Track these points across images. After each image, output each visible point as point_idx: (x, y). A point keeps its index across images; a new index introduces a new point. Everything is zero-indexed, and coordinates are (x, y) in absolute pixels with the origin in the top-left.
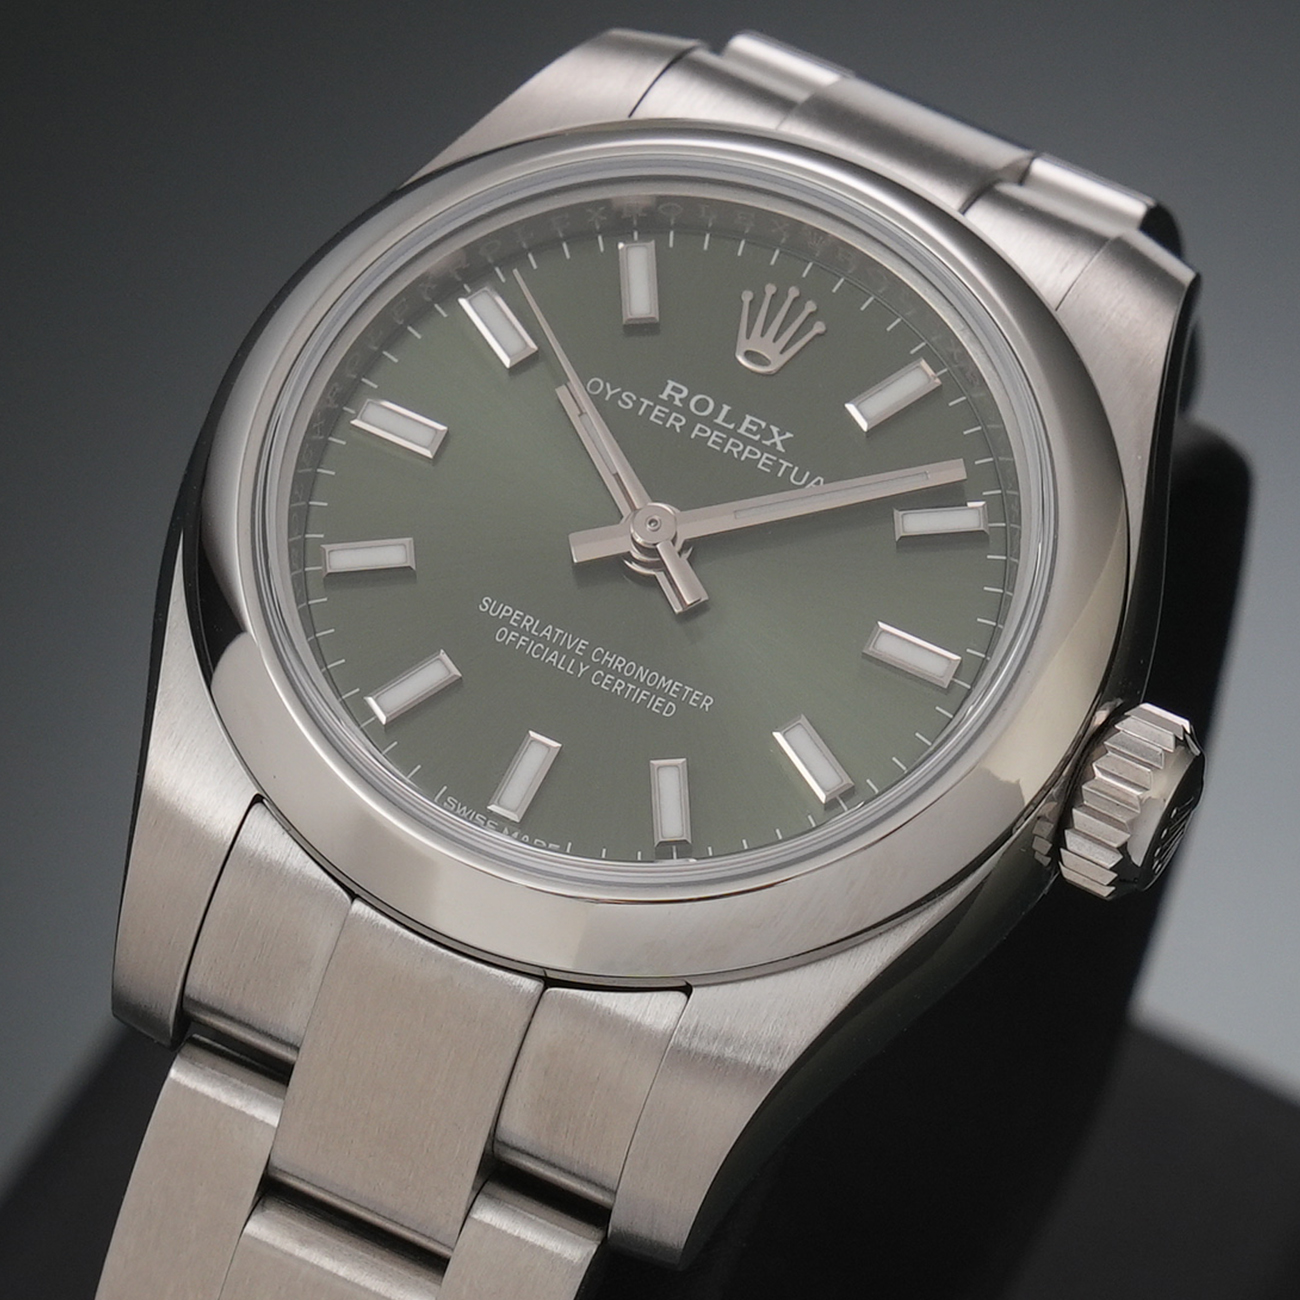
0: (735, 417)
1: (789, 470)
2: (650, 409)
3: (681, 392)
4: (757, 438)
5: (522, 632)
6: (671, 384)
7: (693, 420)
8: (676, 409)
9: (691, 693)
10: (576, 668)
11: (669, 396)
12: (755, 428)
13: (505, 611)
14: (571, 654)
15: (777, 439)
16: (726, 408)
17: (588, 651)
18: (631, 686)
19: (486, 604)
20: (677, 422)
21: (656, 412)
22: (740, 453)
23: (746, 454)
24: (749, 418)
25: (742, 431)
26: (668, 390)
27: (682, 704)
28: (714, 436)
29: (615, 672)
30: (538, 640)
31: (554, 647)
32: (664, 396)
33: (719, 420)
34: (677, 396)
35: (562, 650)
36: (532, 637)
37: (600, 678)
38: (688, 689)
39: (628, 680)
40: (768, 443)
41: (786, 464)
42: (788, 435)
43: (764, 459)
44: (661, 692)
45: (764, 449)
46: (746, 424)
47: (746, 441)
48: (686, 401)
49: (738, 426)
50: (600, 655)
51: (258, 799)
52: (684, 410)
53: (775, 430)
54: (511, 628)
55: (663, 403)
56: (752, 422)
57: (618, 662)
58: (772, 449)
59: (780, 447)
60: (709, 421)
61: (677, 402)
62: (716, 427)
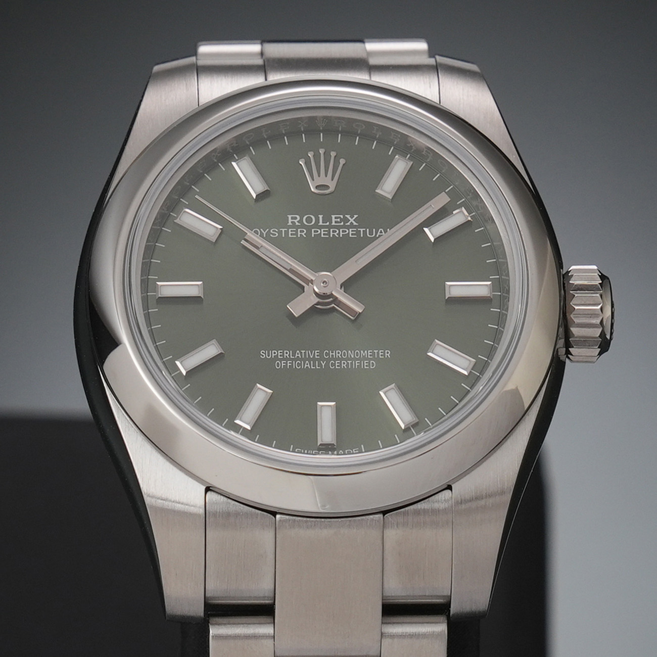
0: (327, 219)
1: (365, 232)
2: (286, 232)
3: (296, 218)
4: (342, 224)
5: (287, 359)
6: (290, 217)
7: (309, 229)
8: (299, 227)
9: (378, 353)
10: (320, 365)
11: (292, 222)
12: (339, 220)
13: (274, 353)
14: (314, 360)
15: (352, 220)
16: (321, 217)
17: (321, 354)
18: (349, 362)
19: (263, 354)
20: (302, 233)
21: (290, 233)
22: (339, 234)
23: (341, 233)
24: (333, 217)
25: (333, 224)
26: (290, 220)
27: (377, 360)
28: (323, 232)
29: (338, 359)
30: (296, 360)
31: (305, 360)
32: (290, 224)
33: (321, 223)
34: (296, 221)
35: (309, 359)
36: (292, 360)
37: (333, 365)
38: (376, 351)
39: (346, 360)
40: (348, 224)
41: (362, 230)
42: (356, 216)
43: (351, 232)
44: (365, 358)
45: (348, 227)
46: (334, 220)
47: (339, 227)
48: (301, 221)
49: (331, 222)
50: (327, 354)
51: (208, 489)
52: (303, 226)
53: (348, 216)
54: (281, 360)
55: (290, 227)
56: (336, 218)
57: (338, 354)
58: (352, 226)
59: (355, 224)
60: (316, 225)
61: (297, 224)
62: (321, 227)
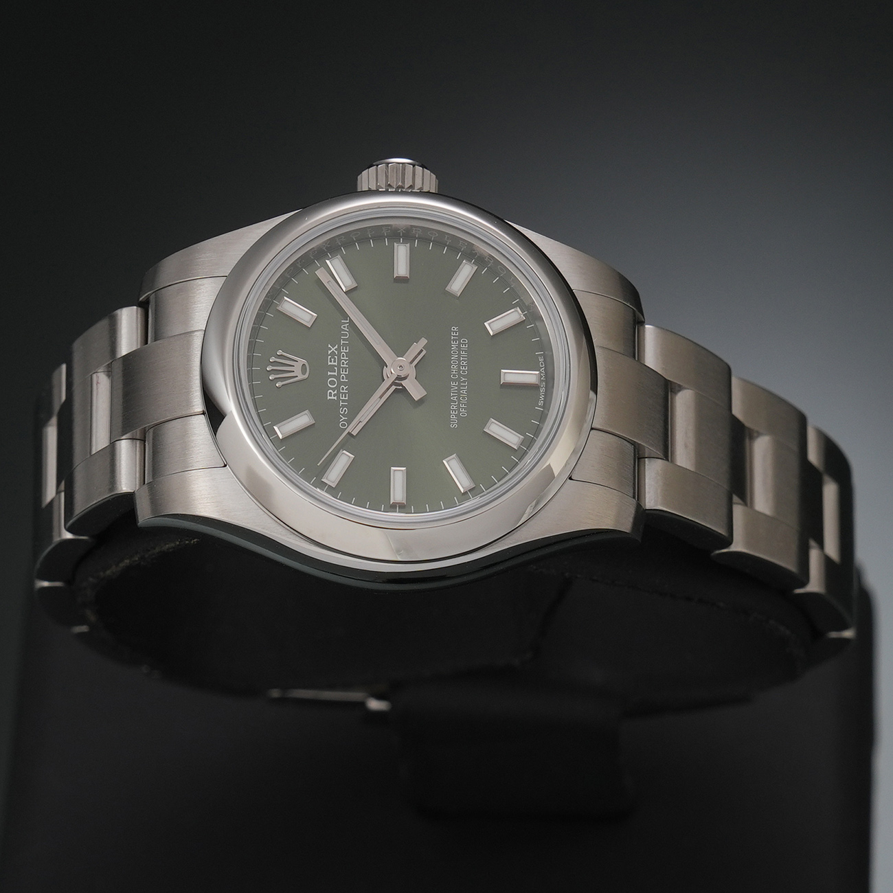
0: (332, 368)
2: (343, 401)
4: (336, 357)
5: (459, 407)
6: (329, 398)
7: (340, 383)
8: (338, 391)
9: (454, 336)
10: (464, 382)
11: (334, 396)
12: (333, 359)
13: (453, 417)
14: (459, 386)
15: (333, 349)
16: (329, 373)
17: (455, 381)
18: (462, 359)
20: (344, 389)
21: (344, 398)
22: (346, 360)
23: (345, 358)
24: (329, 363)
25: (336, 364)
26: (332, 398)
27: (460, 337)
28: (343, 373)
29: (459, 367)
30: (459, 400)
31: (459, 393)
32: (335, 398)
33: (336, 374)
34: (333, 393)
35: (459, 390)
36: (459, 404)
37: (464, 371)
38: (452, 338)
39: (460, 361)
40: (336, 352)
41: (342, 342)
42: (329, 346)
43: (344, 351)
44: (459, 347)
45: (340, 352)
46: (332, 363)
47: (339, 360)
48: (333, 389)
49: (335, 366)
50: (454, 375)
51: (570, 479)
52: (338, 388)
53: (329, 352)
54: (459, 412)
55: (338, 398)
56: (331, 362)
57: (454, 368)
58: (338, 349)
59: (336, 347)
60: (338, 377)
61: (336, 392)
62: (339, 374)
